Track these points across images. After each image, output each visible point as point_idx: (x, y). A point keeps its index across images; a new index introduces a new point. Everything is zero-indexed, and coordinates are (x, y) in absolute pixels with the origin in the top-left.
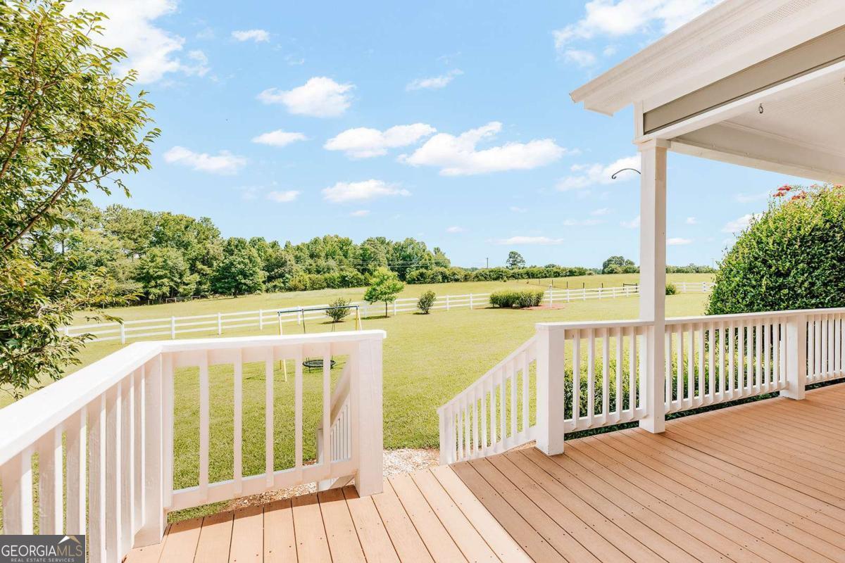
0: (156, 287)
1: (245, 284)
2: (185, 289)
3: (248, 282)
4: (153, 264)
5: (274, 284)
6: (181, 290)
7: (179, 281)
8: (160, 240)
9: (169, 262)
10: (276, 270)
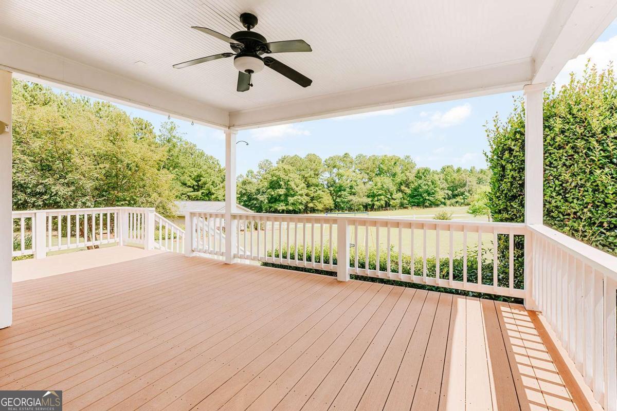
0: (378, 200)
1: (429, 200)
2: (394, 203)
3: (431, 198)
4: (376, 187)
5: (456, 200)
6: (391, 203)
7: (390, 197)
8: (381, 172)
9: (384, 186)
10: (459, 190)
